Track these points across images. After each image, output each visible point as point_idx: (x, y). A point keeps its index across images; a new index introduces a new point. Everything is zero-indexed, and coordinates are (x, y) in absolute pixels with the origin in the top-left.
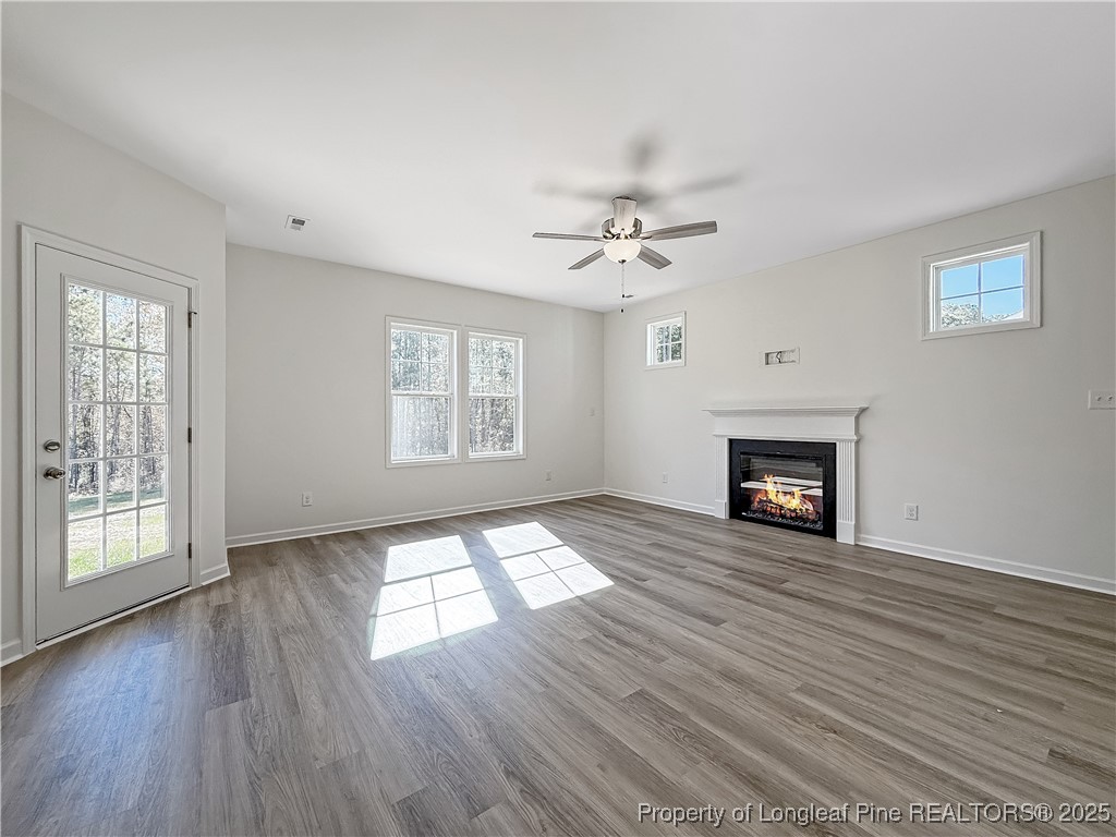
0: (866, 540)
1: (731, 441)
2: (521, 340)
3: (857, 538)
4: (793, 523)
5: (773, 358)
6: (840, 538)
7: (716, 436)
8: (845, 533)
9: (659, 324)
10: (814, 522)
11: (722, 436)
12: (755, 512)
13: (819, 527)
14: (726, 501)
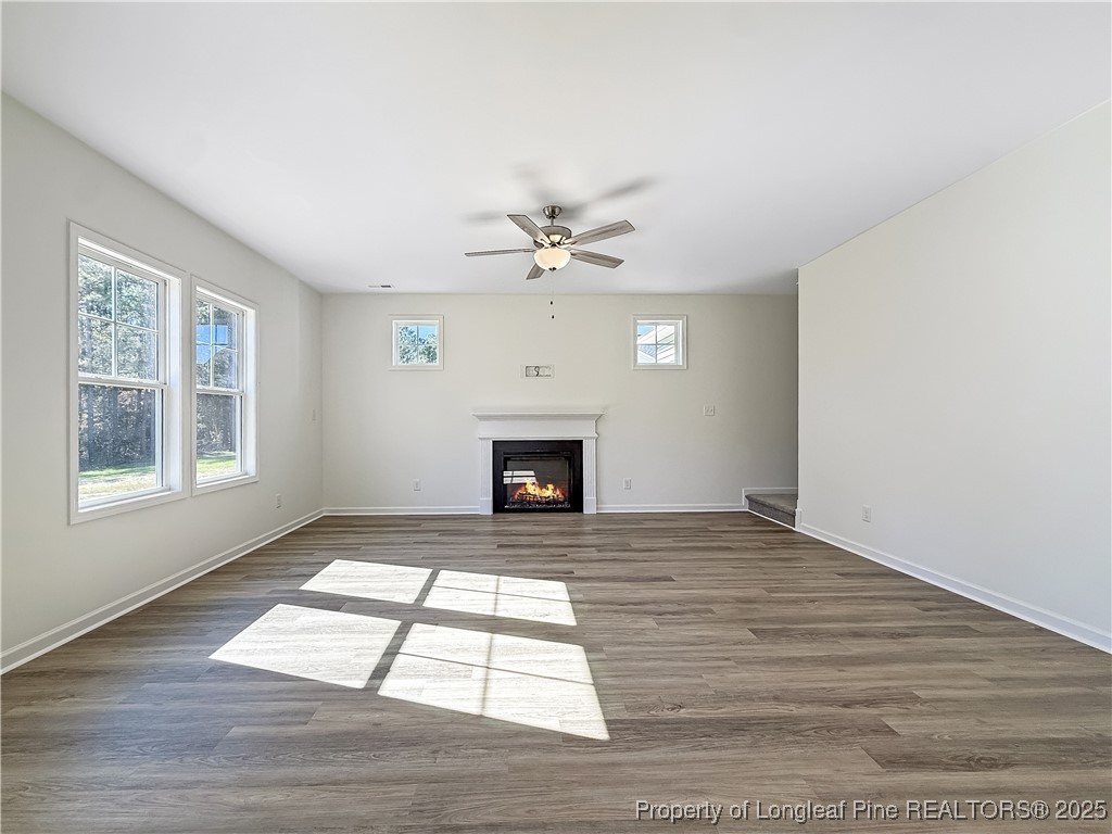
0: (601, 509)
1: (495, 443)
2: (252, 312)
3: (598, 508)
4: (548, 507)
5: (532, 372)
6: (586, 511)
7: (481, 439)
8: (589, 508)
10: (562, 503)
11: (488, 439)
12: (514, 503)
13: (566, 505)
14: (491, 498)
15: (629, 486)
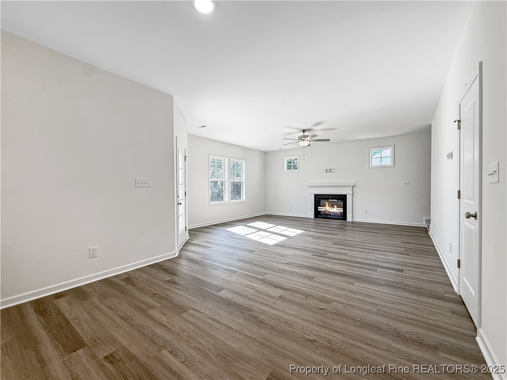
0: (354, 220)
1: (315, 195)
2: (244, 162)
3: (352, 220)
4: (334, 218)
5: (328, 171)
6: (348, 220)
7: (310, 193)
8: (349, 218)
9: (288, 158)
11: (313, 193)
12: (322, 215)
13: (341, 218)
14: (313, 212)
15: (366, 212)
